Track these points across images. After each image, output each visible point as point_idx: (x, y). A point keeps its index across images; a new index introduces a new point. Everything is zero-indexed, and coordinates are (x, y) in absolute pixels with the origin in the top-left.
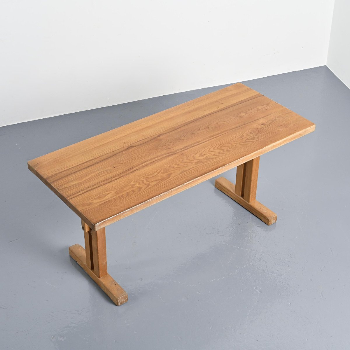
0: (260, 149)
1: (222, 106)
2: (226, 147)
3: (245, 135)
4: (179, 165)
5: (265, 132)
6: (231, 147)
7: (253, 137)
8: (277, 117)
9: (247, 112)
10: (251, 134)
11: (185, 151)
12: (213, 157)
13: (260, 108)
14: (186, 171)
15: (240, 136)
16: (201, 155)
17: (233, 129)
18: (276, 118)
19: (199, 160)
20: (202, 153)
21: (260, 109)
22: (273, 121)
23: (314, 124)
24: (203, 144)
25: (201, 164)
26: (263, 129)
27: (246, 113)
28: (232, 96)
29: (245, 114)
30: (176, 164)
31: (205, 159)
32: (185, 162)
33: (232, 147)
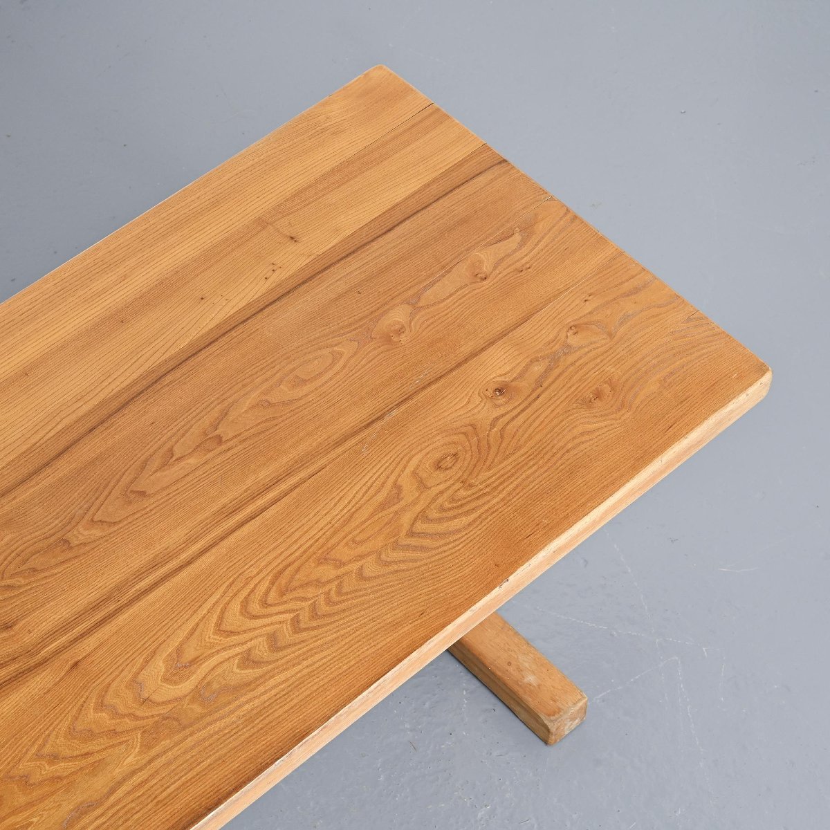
0: (489, 588)
1: (293, 261)
2: (311, 592)
3: (406, 482)
4: (54, 758)
5: (517, 449)
6: (333, 586)
7: (452, 500)
8: (576, 328)
9: (418, 296)
10: (441, 475)
11: (91, 642)
12: (240, 674)
13: (486, 258)
14: (99, 803)
15: (380, 497)
16: (177, 669)
17: (345, 438)
18: (573, 340)
19: (163, 710)
20: (179, 650)
21: (486, 268)
22: (555, 360)
23: (761, 370)
24: (184, 574)
25: (177, 738)
26: (503, 429)
27: (414, 304)
28: (344, 172)
29: (412, 315)
30: (38, 756)
31: (197, 695)
32: (90, 735)
33: (340, 587)
